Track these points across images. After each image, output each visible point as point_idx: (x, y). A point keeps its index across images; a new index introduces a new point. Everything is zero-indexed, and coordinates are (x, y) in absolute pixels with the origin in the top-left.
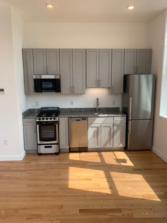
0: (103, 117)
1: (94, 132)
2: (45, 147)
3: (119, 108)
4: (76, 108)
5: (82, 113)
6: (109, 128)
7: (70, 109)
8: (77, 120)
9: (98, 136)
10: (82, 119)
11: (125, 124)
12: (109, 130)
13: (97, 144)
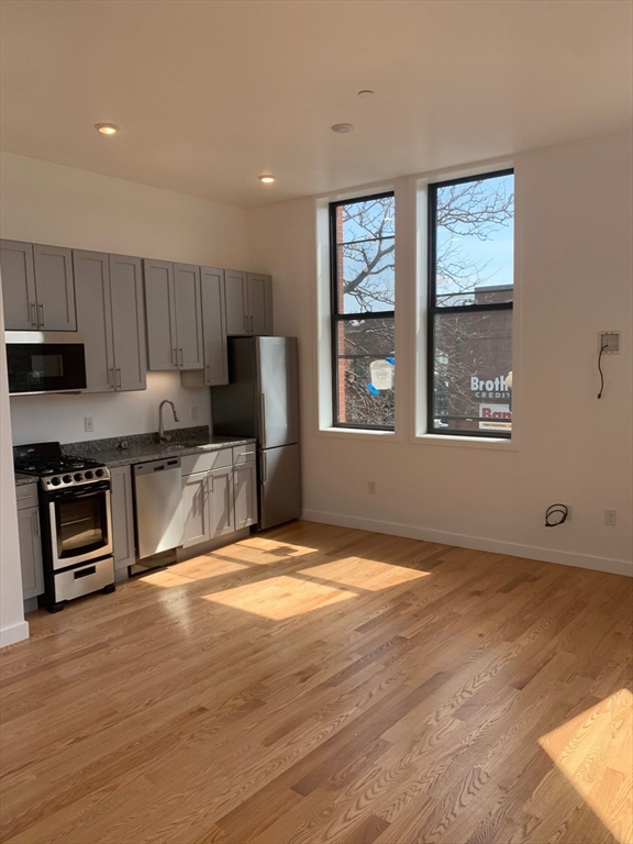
0: (213, 450)
1: (194, 498)
2: (77, 575)
3: (206, 427)
4: (104, 440)
5: (123, 452)
6: (225, 479)
7: (85, 443)
8: (156, 469)
9: (203, 506)
10: (169, 463)
11: (254, 463)
12: (225, 485)
13: (201, 531)
